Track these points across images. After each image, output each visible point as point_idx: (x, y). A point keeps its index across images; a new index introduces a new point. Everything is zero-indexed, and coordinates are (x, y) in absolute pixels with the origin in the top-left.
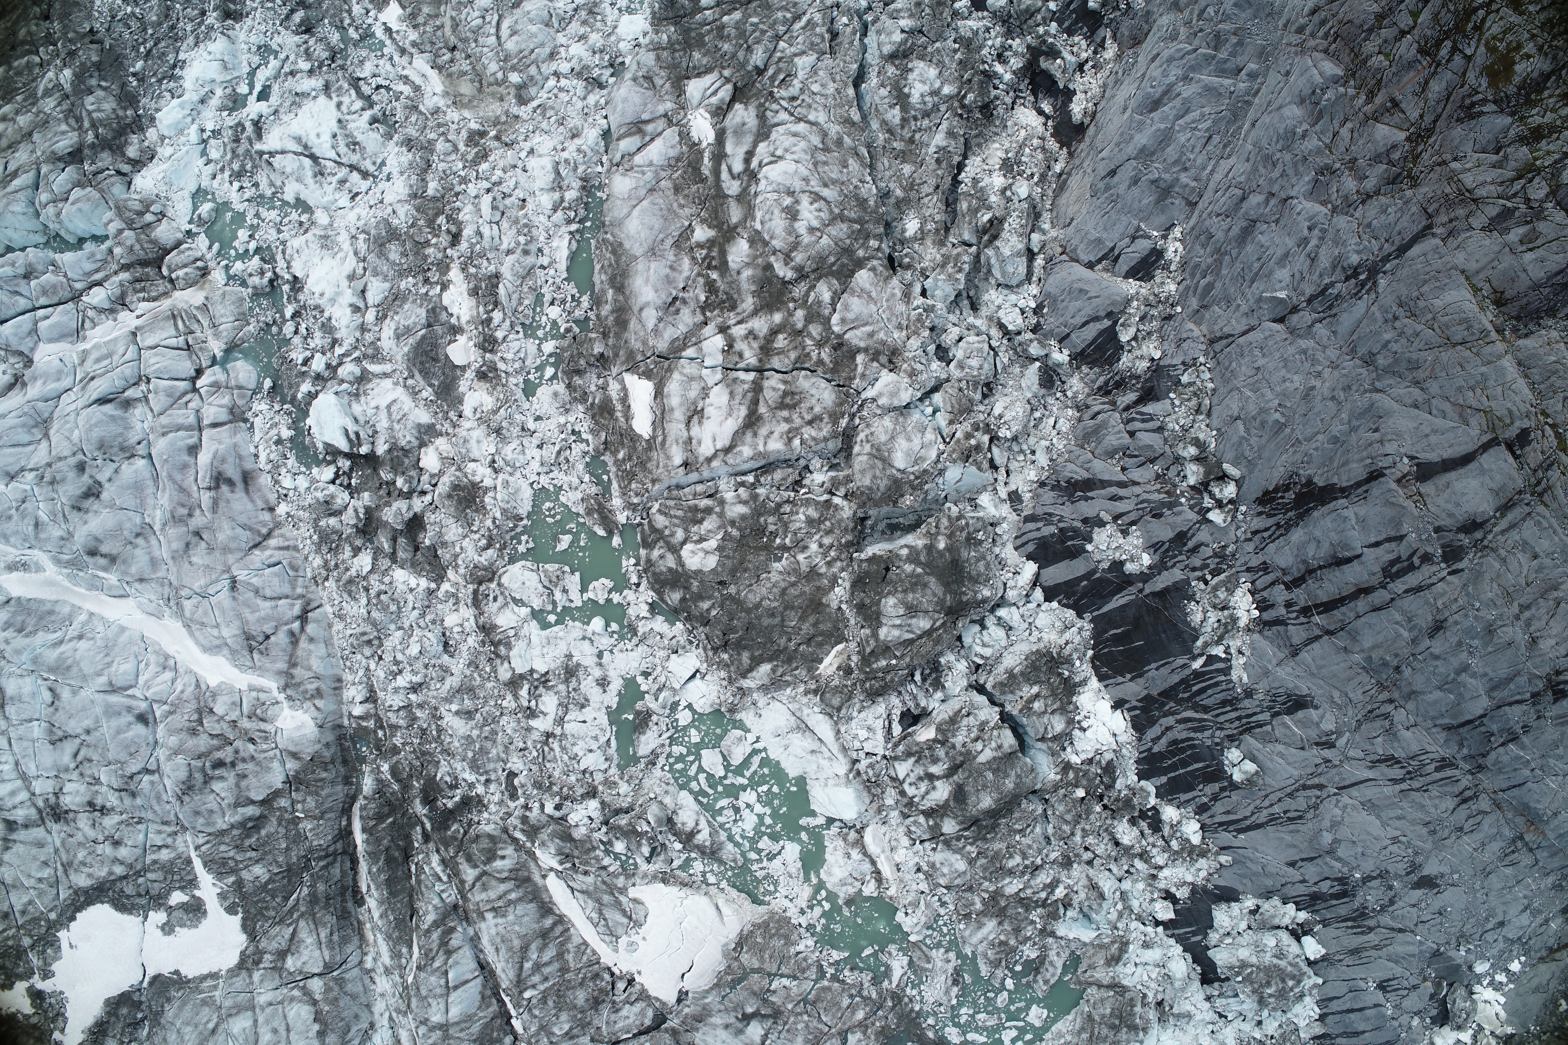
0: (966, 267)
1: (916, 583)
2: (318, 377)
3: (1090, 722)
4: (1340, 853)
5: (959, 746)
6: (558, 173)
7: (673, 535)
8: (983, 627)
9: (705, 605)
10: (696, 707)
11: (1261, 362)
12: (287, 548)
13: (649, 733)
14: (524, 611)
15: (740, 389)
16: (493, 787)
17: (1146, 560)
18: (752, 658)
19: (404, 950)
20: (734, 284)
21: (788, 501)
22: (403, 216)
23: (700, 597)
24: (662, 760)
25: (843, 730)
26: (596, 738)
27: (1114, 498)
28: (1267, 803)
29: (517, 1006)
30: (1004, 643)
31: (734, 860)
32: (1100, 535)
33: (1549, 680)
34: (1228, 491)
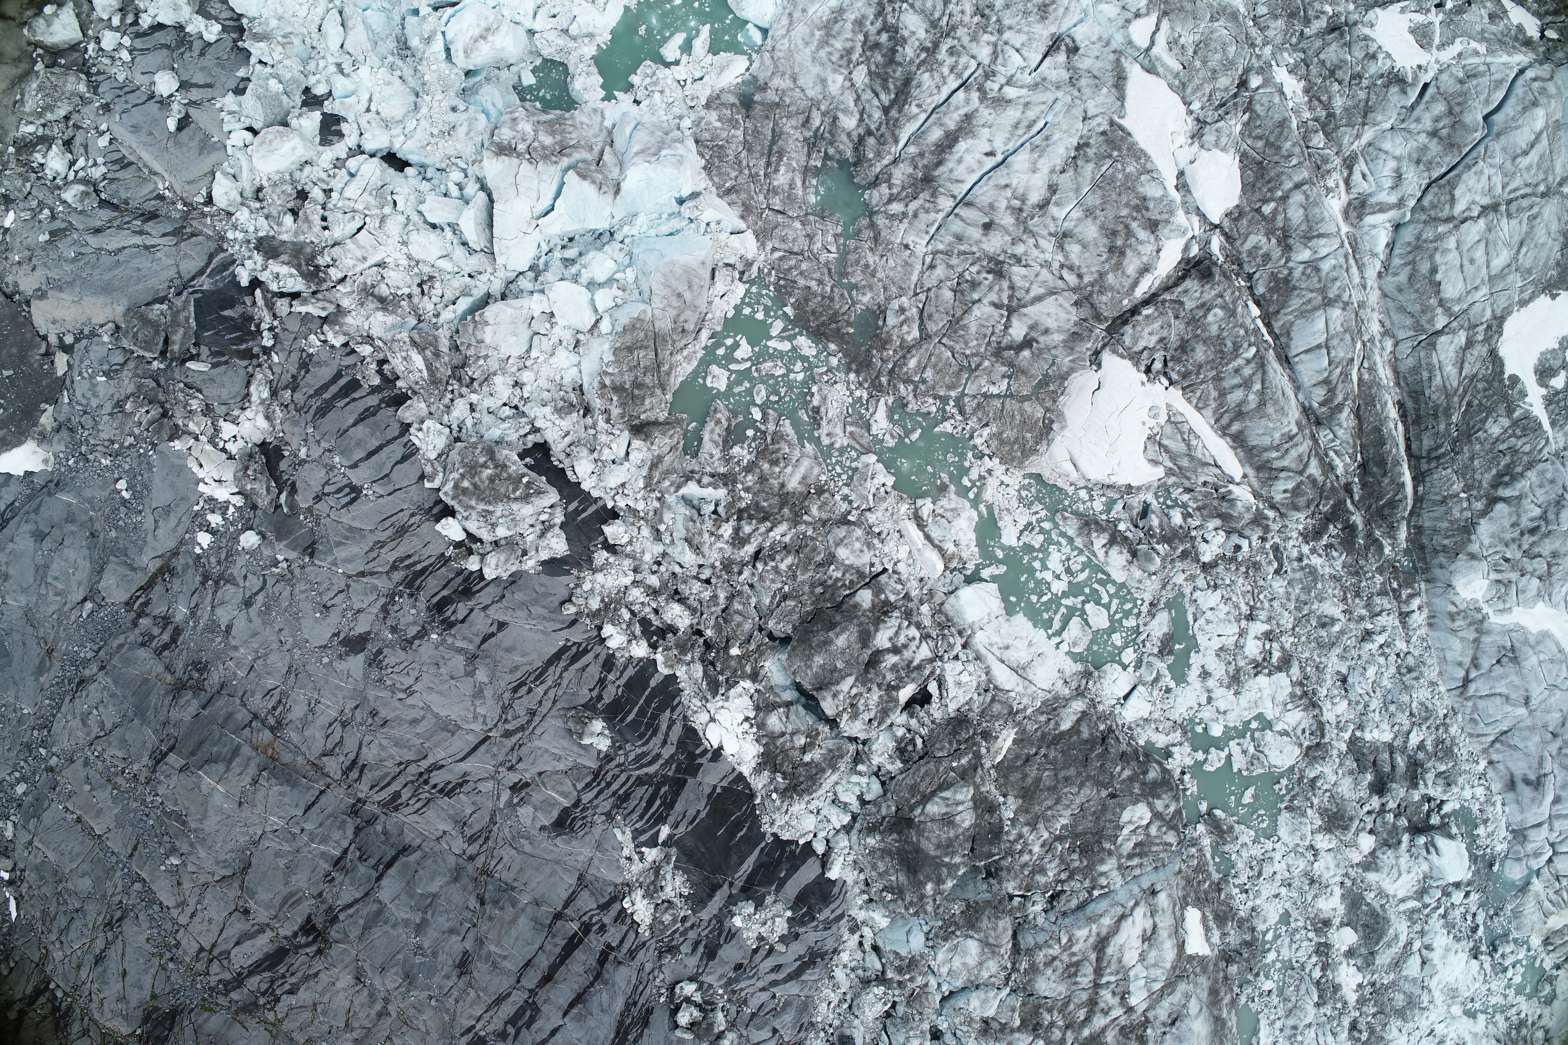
1: (948, 847)
3: (740, 730)
4: (462, 661)
5: (875, 688)
7: (1159, 828)
8: (860, 798)
9: (1127, 773)
10: (1119, 668)
12: (1479, 734)
13: (1160, 634)
14: (1279, 727)
15: (1113, 967)
16: (1295, 554)
17: (737, 921)
18: (1078, 732)
19: (1366, 376)
21: (1062, 882)
23: (1131, 779)
24: (1145, 609)
25: (984, 678)
26: (1208, 622)
27: (777, 968)
28: (551, 696)
29: (1257, 330)
30: (839, 789)
31: (1065, 519)
32: (781, 926)
33: (326, 941)
34: (684, 1018)
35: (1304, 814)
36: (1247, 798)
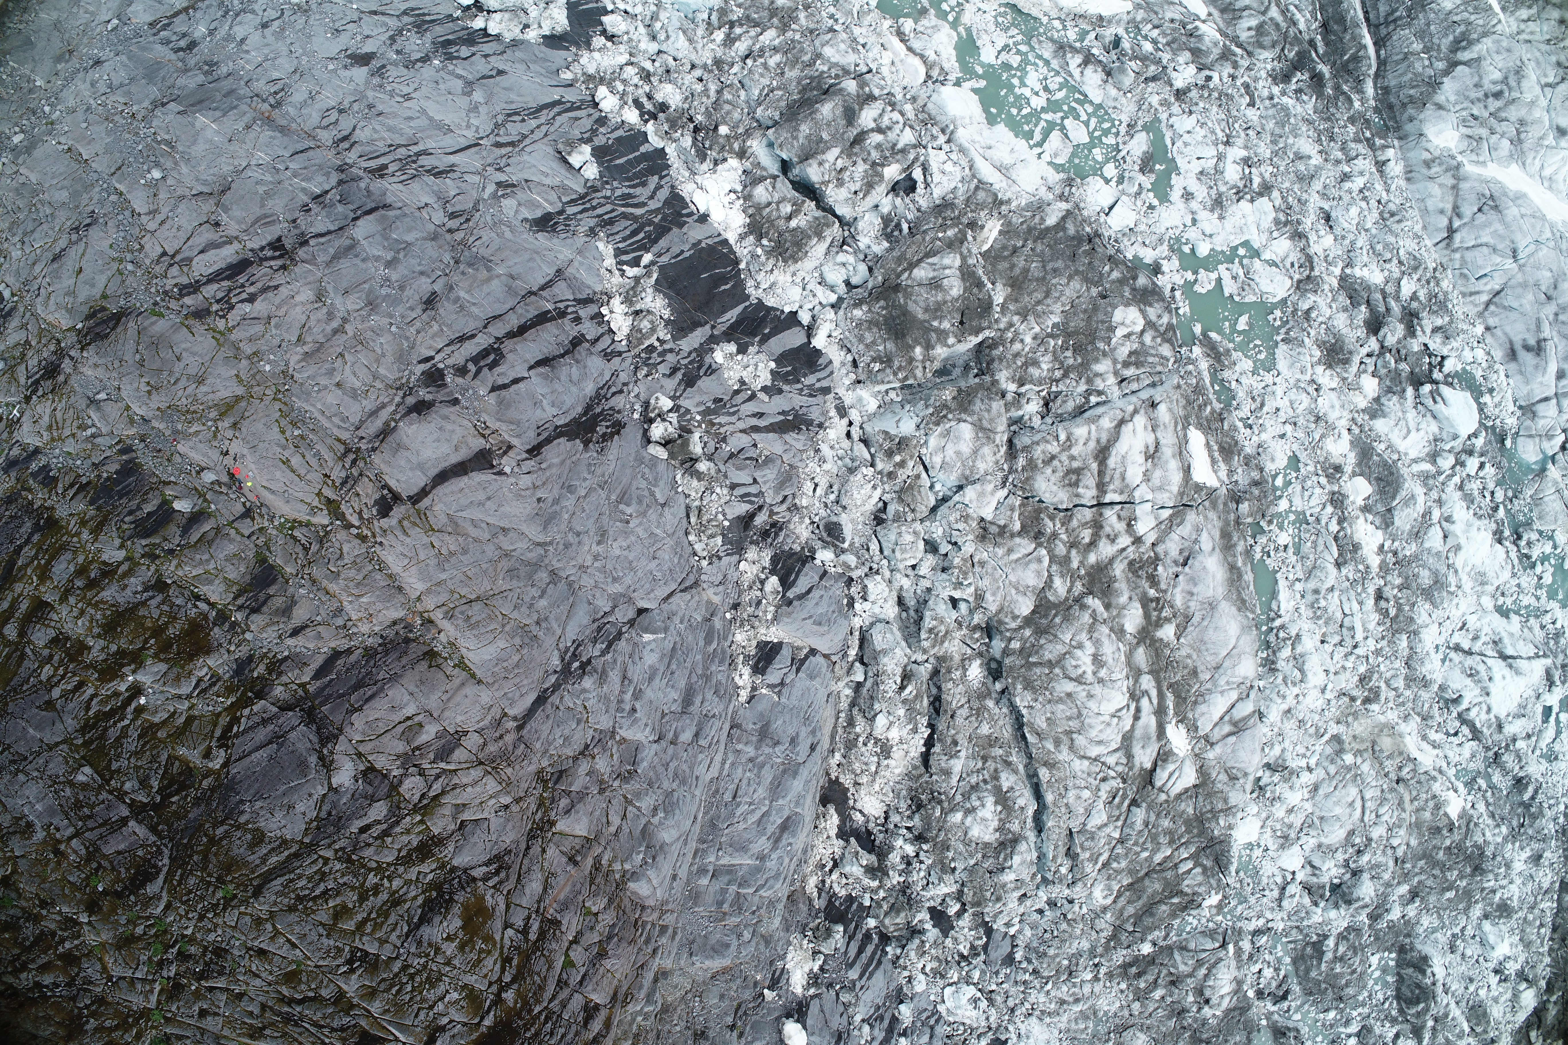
0: (924, 635)
1: (936, 311)
2: (1470, 453)
3: (727, 200)
4: (460, 83)
5: (860, 161)
6: (1301, 671)
7: (1154, 338)
8: (847, 283)
9: (1115, 275)
10: (1102, 181)
11: (653, 565)
12: (1472, 294)
13: (1139, 153)
14: (1266, 256)
15: (1116, 484)
16: (1266, 93)
17: (718, 357)
18: (1064, 229)
20: (1134, 587)
21: (1057, 381)
22: (1422, 612)
23: (1121, 282)
24: (1123, 129)
25: (967, 170)
26: (1186, 144)
27: (760, 415)
28: (544, 129)
30: (825, 269)
31: (1040, 42)
32: (765, 378)
33: (292, 260)
34: (657, 431)
35: (1302, 344)
36: (1242, 323)
